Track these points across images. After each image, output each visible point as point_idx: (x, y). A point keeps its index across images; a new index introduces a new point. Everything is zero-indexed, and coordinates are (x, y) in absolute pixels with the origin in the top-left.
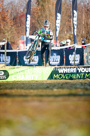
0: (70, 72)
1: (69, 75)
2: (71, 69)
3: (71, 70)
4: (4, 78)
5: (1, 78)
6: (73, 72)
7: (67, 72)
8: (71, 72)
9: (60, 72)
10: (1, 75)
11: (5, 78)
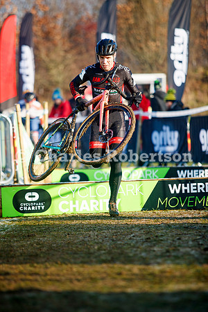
0: (196, 191)
1: (194, 199)
2: (199, 184)
3: (199, 187)
4: (39, 207)
5: (33, 208)
6: (203, 191)
7: (188, 192)
8: (199, 191)
9: (172, 192)
10: (33, 202)
11: (43, 207)
